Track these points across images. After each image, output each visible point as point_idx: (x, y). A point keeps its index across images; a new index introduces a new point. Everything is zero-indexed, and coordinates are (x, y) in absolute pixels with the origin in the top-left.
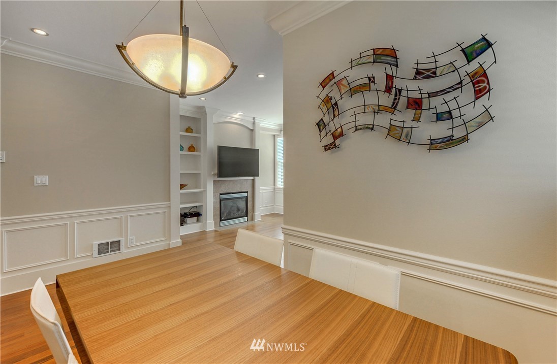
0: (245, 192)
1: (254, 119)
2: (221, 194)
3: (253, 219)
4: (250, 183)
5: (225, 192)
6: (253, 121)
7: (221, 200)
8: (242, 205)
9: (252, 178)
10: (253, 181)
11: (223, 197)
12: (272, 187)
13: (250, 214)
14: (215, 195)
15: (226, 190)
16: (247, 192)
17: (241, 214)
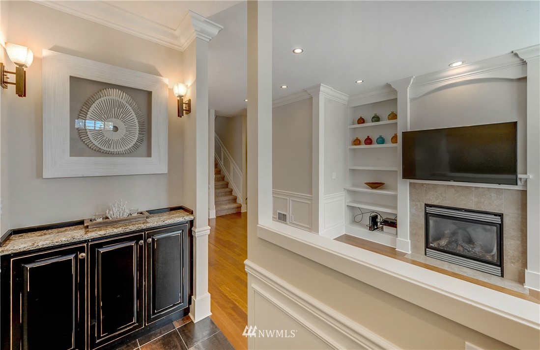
0: (495, 215)
1: (516, 55)
2: (427, 205)
3: (522, 280)
4: (512, 198)
5: (436, 203)
7: (427, 215)
11: (430, 210)
13: (509, 266)
15: (438, 201)
16: (501, 215)
17: (484, 256)
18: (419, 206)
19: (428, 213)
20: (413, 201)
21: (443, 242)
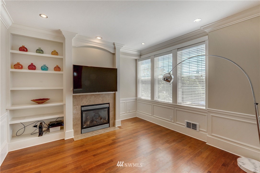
0: (107, 104)
1: (114, 44)
2: (82, 106)
3: (114, 125)
4: (112, 96)
5: (86, 104)
6: (113, 46)
7: (82, 112)
8: (104, 114)
9: (113, 92)
10: (115, 94)
11: (83, 109)
12: (135, 98)
13: (111, 121)
14: (76, 108)
15: (87, 103)
16: (109, 104)
17: (104, 122)
18: (78, 108)
19: (82, 111)
20: (75, 106)
21: (88, 123)
